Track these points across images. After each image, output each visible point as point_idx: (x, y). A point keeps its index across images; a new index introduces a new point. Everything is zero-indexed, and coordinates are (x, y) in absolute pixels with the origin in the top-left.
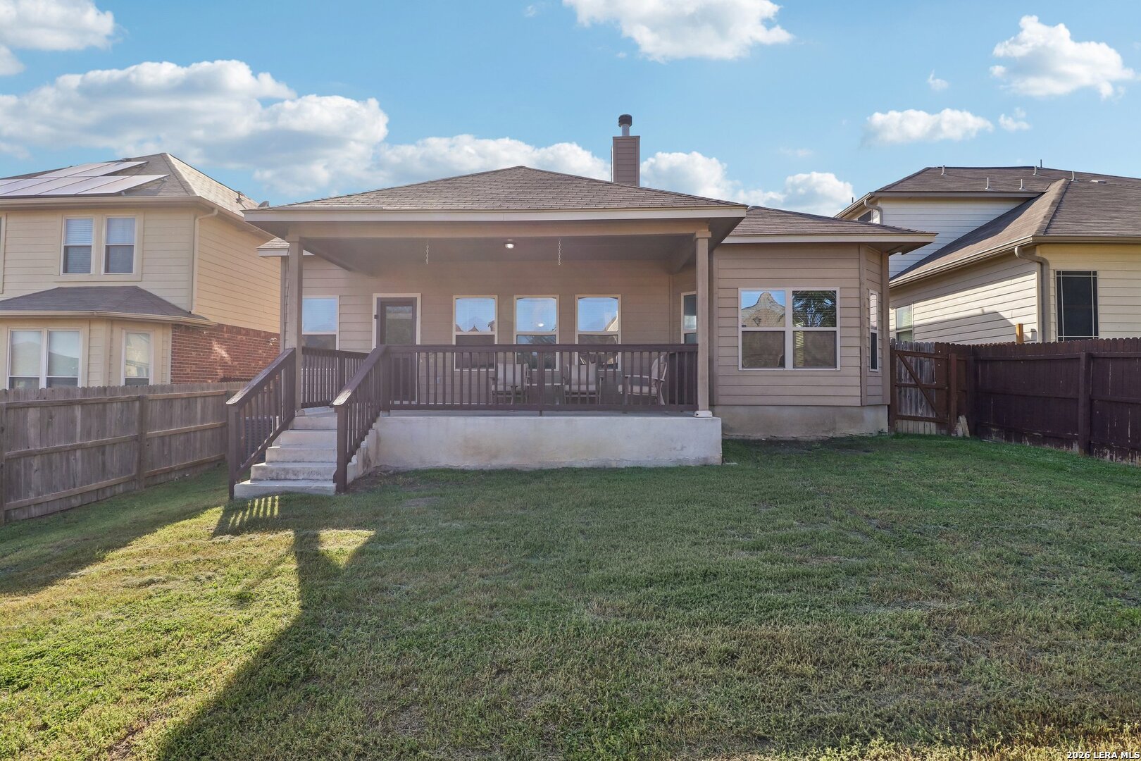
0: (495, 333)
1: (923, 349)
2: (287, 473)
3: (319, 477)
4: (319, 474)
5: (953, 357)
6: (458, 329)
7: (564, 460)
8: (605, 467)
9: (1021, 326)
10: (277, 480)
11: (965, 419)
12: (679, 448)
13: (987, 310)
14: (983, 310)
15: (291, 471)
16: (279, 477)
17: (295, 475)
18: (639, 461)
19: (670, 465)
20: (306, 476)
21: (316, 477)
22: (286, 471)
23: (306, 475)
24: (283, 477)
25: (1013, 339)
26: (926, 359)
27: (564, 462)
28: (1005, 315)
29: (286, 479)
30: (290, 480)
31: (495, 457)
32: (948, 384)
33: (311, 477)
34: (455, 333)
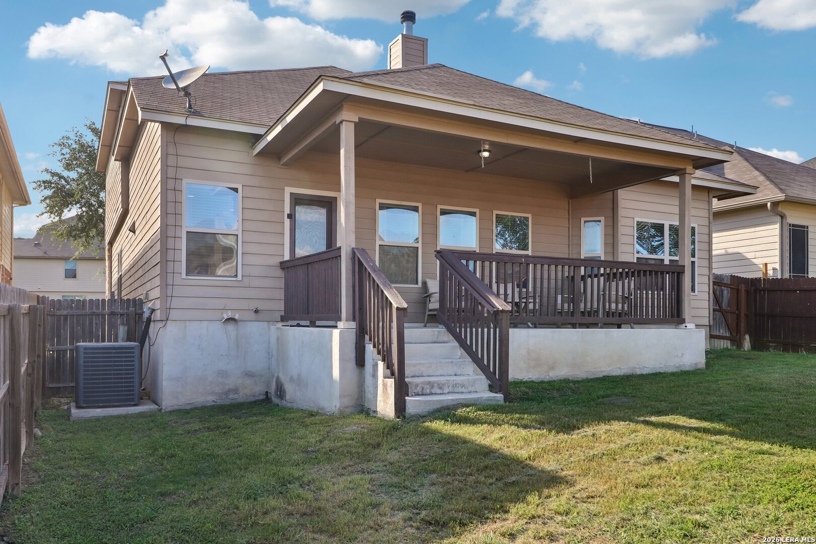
0: (420, 245)
1: (724, 280)
2: (433, 387)
3: (463, 390)
4: (463, 386)
5: (743, 287)
6: (381, 239)
7: (604, 369)
8: (633, 374)
9: (766, 265)
10: (422, 395)
11: (749, 337)
12: (680, 355)
13: (730, 251)
14: (726, 251)
15: (436, 385)
16: (425, 392)
17: (440, 388)
18: (655, 368)
19: (675, 370)
20: (451, 389)
21: (460, 390)
22: (431, 385)
23: (450, 387)
24: (428, 391)
25: (759, 275)
26: (726, 288)
27: (604, 371)
28: (748, 256)
29: (431, 394)
30: (436, 394)
31: (552, 368)
32: (738, 308)
33: (456, 390)
34: (378, 243)
